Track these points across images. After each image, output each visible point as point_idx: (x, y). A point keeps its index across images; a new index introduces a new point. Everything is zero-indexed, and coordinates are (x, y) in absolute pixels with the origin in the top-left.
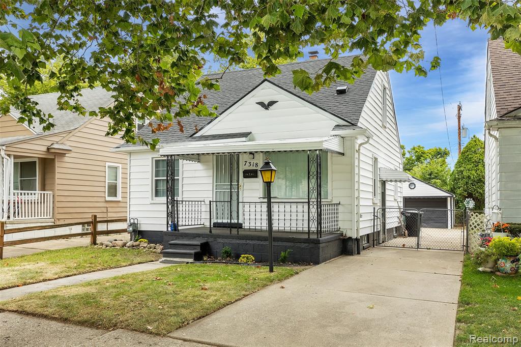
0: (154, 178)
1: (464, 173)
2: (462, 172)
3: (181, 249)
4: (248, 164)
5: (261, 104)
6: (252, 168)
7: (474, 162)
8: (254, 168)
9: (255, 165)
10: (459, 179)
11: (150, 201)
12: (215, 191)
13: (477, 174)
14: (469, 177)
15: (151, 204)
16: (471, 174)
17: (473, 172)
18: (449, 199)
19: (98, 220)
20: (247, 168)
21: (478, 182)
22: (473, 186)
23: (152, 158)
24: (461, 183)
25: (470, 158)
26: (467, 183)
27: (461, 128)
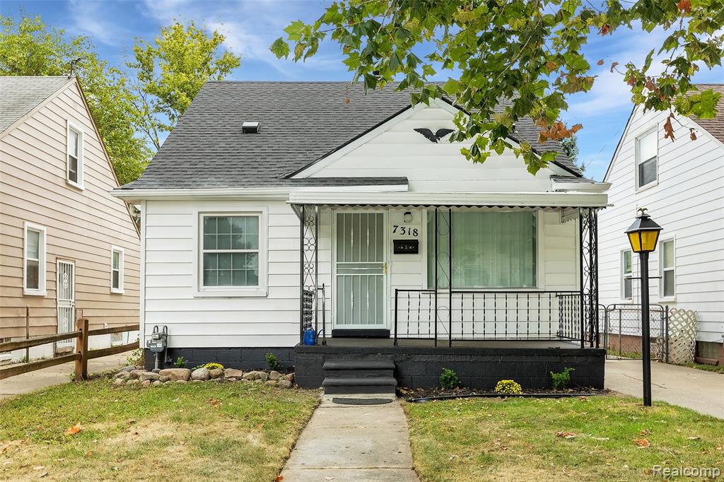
0: (203, 251)
3: (350, 378)
4: (399, 230)
5: (425, 132)
6: (406, 237)
8: (412, 237)
9: (412, 232)
11: (194, 292)
12: (335, 275)
15: (196, 298)
19: (90, 329)
20: (399, 236)
23: (199, 213)
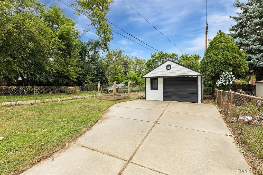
1: (212, 58)
2: (210, 57)
7: (220, 49)
10: (208, 63)
13: (223, 58)
14: (216, 61)
16: (218, 58)
17: (220, 56)
18: (199, 77)
21: (224, 64)
22: (219, 67)
24: (210, 66)
25: (217, 46)
26: (214, 65)
27: (207, 40)
